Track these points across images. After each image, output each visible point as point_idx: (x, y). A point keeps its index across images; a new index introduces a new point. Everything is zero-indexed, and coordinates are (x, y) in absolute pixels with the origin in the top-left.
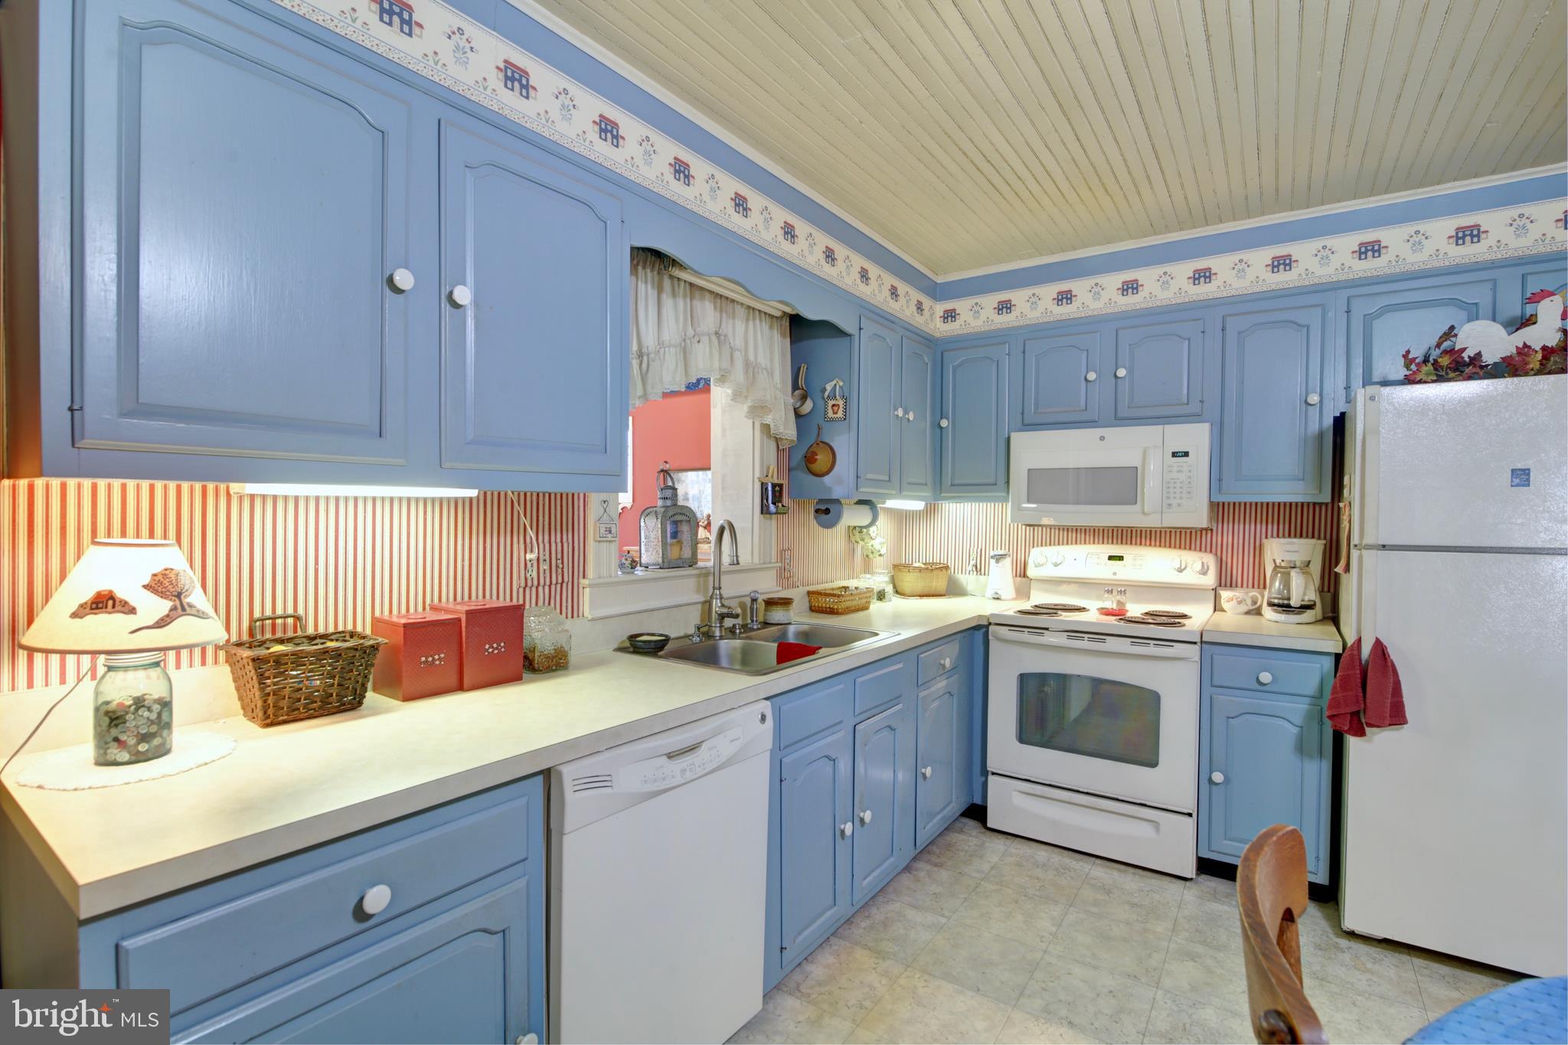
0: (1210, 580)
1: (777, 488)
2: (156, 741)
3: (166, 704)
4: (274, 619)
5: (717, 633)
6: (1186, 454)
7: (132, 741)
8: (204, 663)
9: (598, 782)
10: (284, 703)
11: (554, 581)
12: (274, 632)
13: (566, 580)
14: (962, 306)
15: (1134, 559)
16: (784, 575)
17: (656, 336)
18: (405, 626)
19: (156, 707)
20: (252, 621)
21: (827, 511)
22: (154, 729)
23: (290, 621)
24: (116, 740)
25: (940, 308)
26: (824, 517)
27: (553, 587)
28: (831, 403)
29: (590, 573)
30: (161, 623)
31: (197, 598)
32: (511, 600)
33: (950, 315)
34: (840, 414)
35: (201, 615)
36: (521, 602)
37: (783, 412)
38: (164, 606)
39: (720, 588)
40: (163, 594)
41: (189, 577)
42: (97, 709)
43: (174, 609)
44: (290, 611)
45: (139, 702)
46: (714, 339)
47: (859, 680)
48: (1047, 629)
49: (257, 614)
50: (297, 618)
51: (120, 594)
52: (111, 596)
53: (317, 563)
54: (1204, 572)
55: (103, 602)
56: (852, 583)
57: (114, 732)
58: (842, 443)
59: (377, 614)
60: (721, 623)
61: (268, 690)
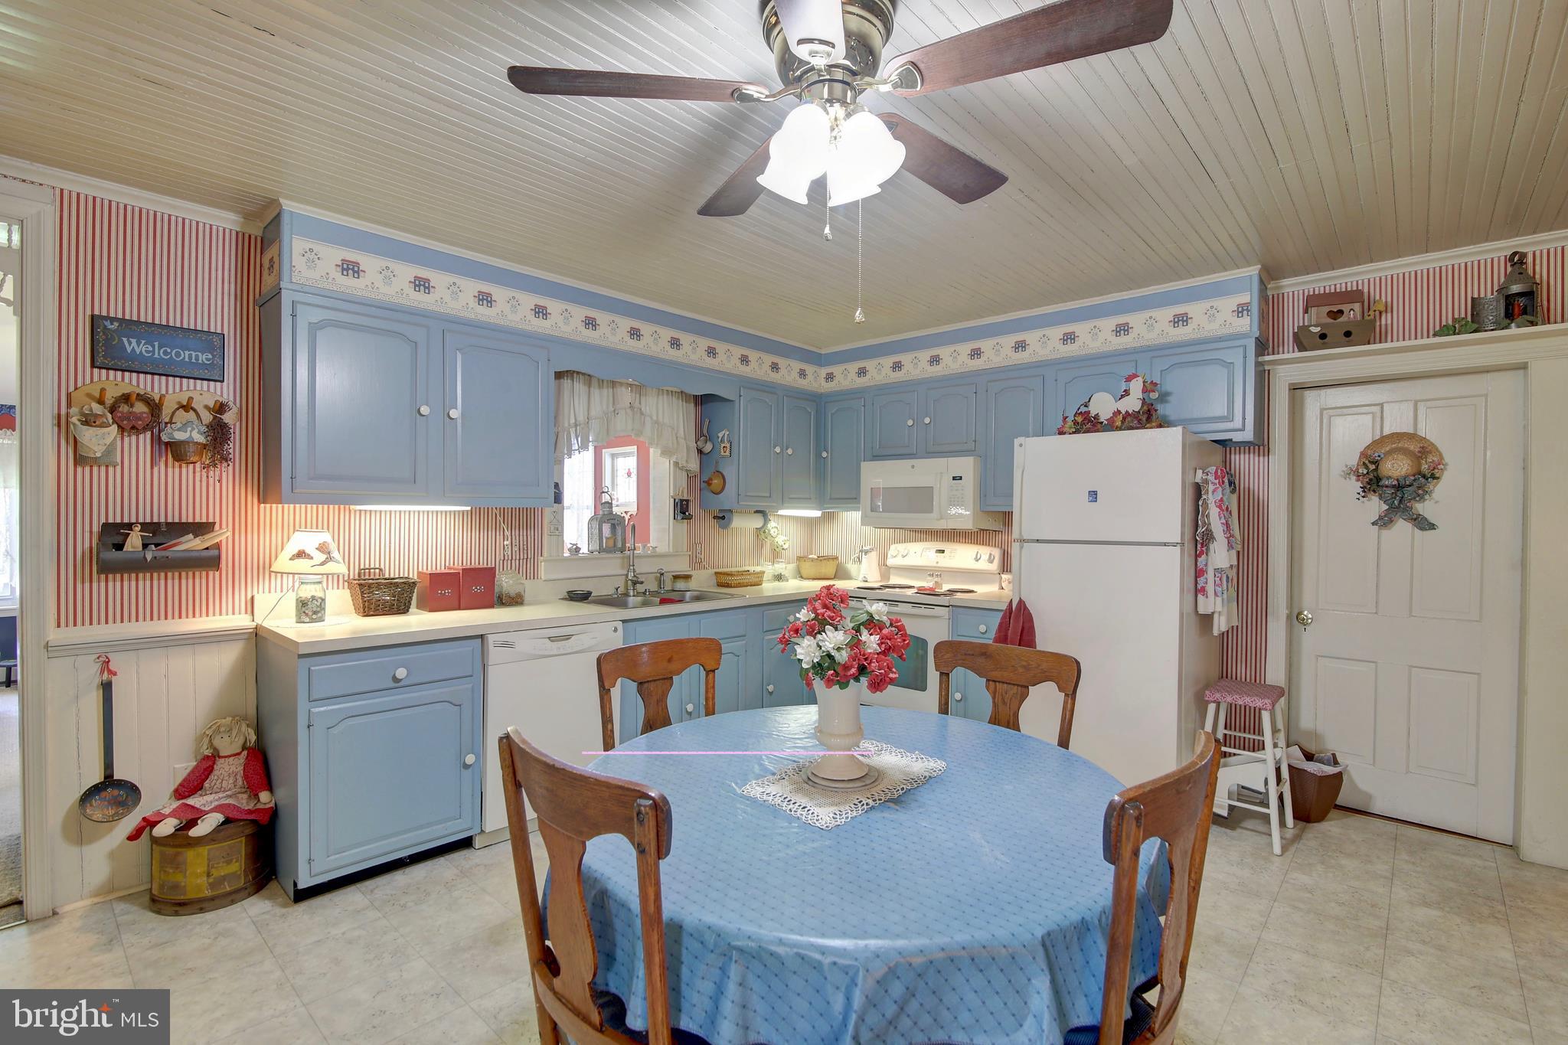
0: (994, 567)
1: (684, 503)
2: (319, 615)
3: (323, 600)
4: (370, 569)
5: (632, 594)
6: (961, 478)
7: (310, 613)
8: (338, 588)
9: (506, 645)
10: (372, 606)
11: (522, 558)
12: (370, 575)
13: (529, 557)
14: (837, 370)
15: (951, 552)
16: (697, 562)
17: (586, 413)
18: (430, 574)
19: (320, 600)
20: (360, 570)
21: (723, 518)
22: (319, 609)
23: (377, 571)
24: (304, 612)
25: (823, 372)
26: (722, 521)
27: (521, 561)
28: (723, 445)
29: (545, 554)
30: (323, 564)
31: (335, 554)
32: (487, 564)
33: (830, 377)
34: (728, 453)
35: (338, 562)
36: (493, 566)
37: (685, 454)
38: (323, 557)
39: (634, 566)
40: (323, 552)
41: (333, 547)
42: (297, 600)
43: (327, 558)
44: (377, 566)
45: (313, 598)
46: (629, 411)
47: (702, 621)
48: (865, 598)
49: (362, 567)
50: (381, 570)
51: (307, 551)
52: (304, 552)
53: (390, 543)
54: (991, 560)
55: (301, 554)
56: (752, 569)
57: (304, 609)
58: (729, 472)
59: (420, 570)
60: (634, 587)
61: (365, 599)
